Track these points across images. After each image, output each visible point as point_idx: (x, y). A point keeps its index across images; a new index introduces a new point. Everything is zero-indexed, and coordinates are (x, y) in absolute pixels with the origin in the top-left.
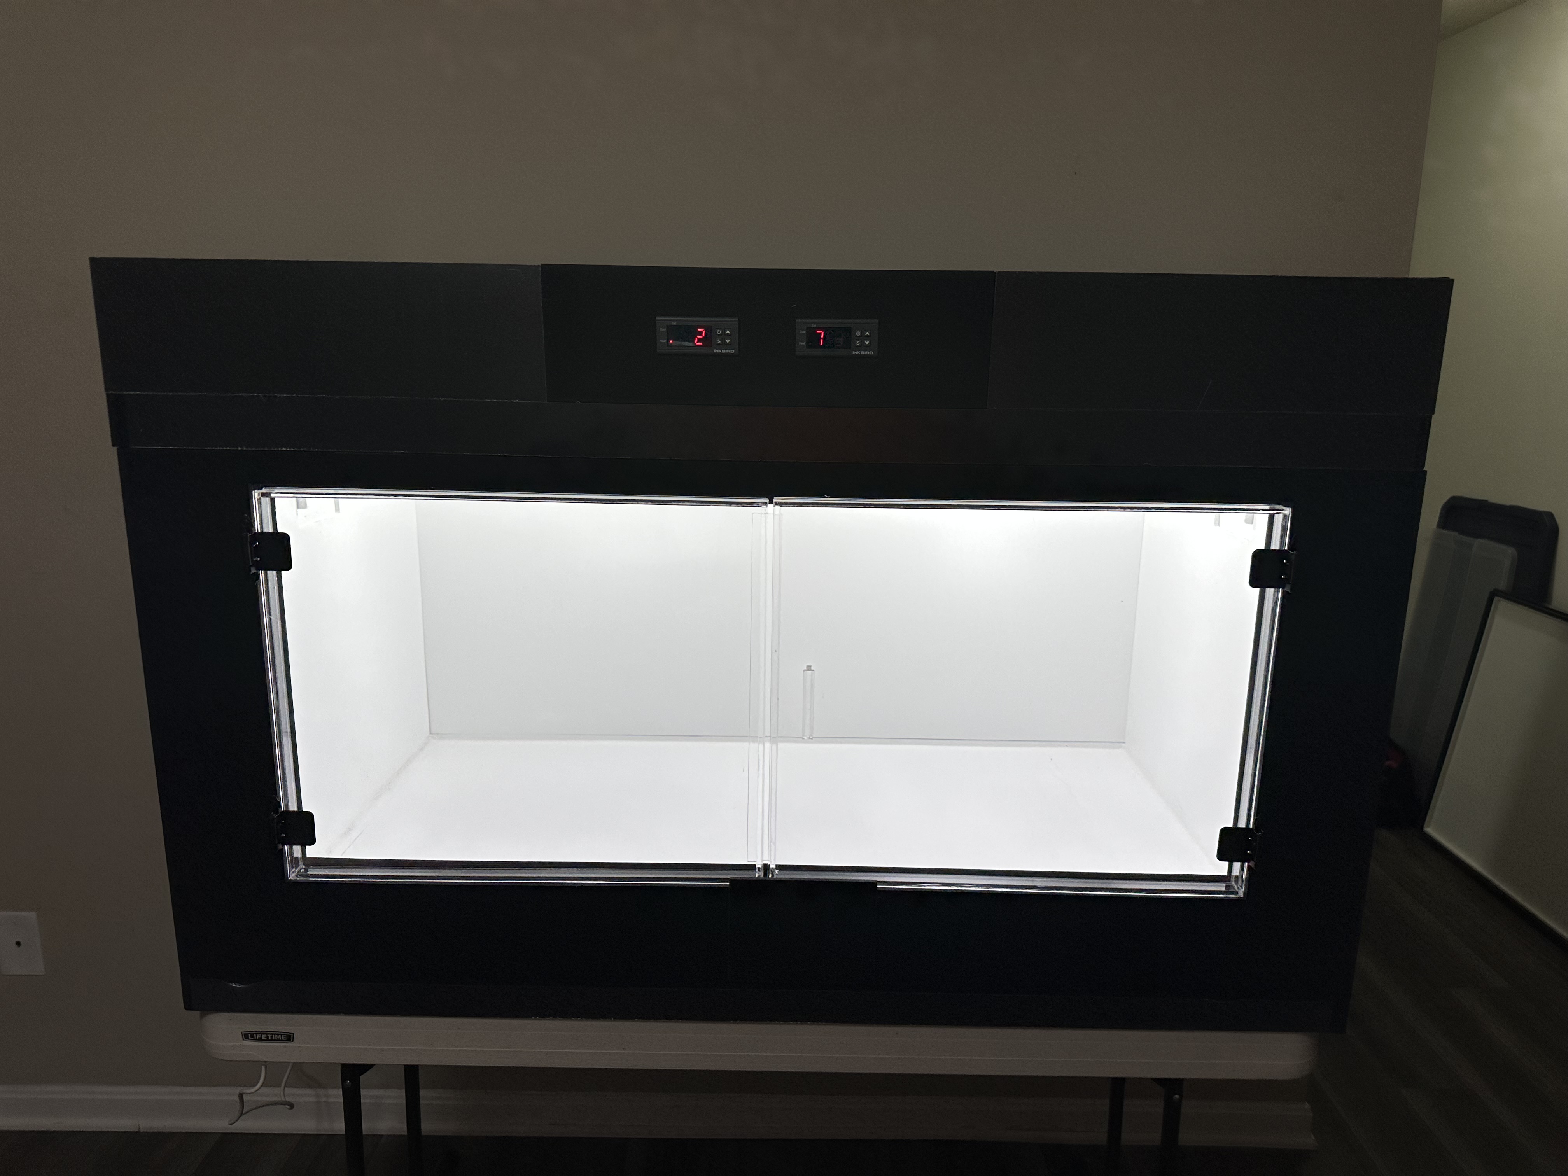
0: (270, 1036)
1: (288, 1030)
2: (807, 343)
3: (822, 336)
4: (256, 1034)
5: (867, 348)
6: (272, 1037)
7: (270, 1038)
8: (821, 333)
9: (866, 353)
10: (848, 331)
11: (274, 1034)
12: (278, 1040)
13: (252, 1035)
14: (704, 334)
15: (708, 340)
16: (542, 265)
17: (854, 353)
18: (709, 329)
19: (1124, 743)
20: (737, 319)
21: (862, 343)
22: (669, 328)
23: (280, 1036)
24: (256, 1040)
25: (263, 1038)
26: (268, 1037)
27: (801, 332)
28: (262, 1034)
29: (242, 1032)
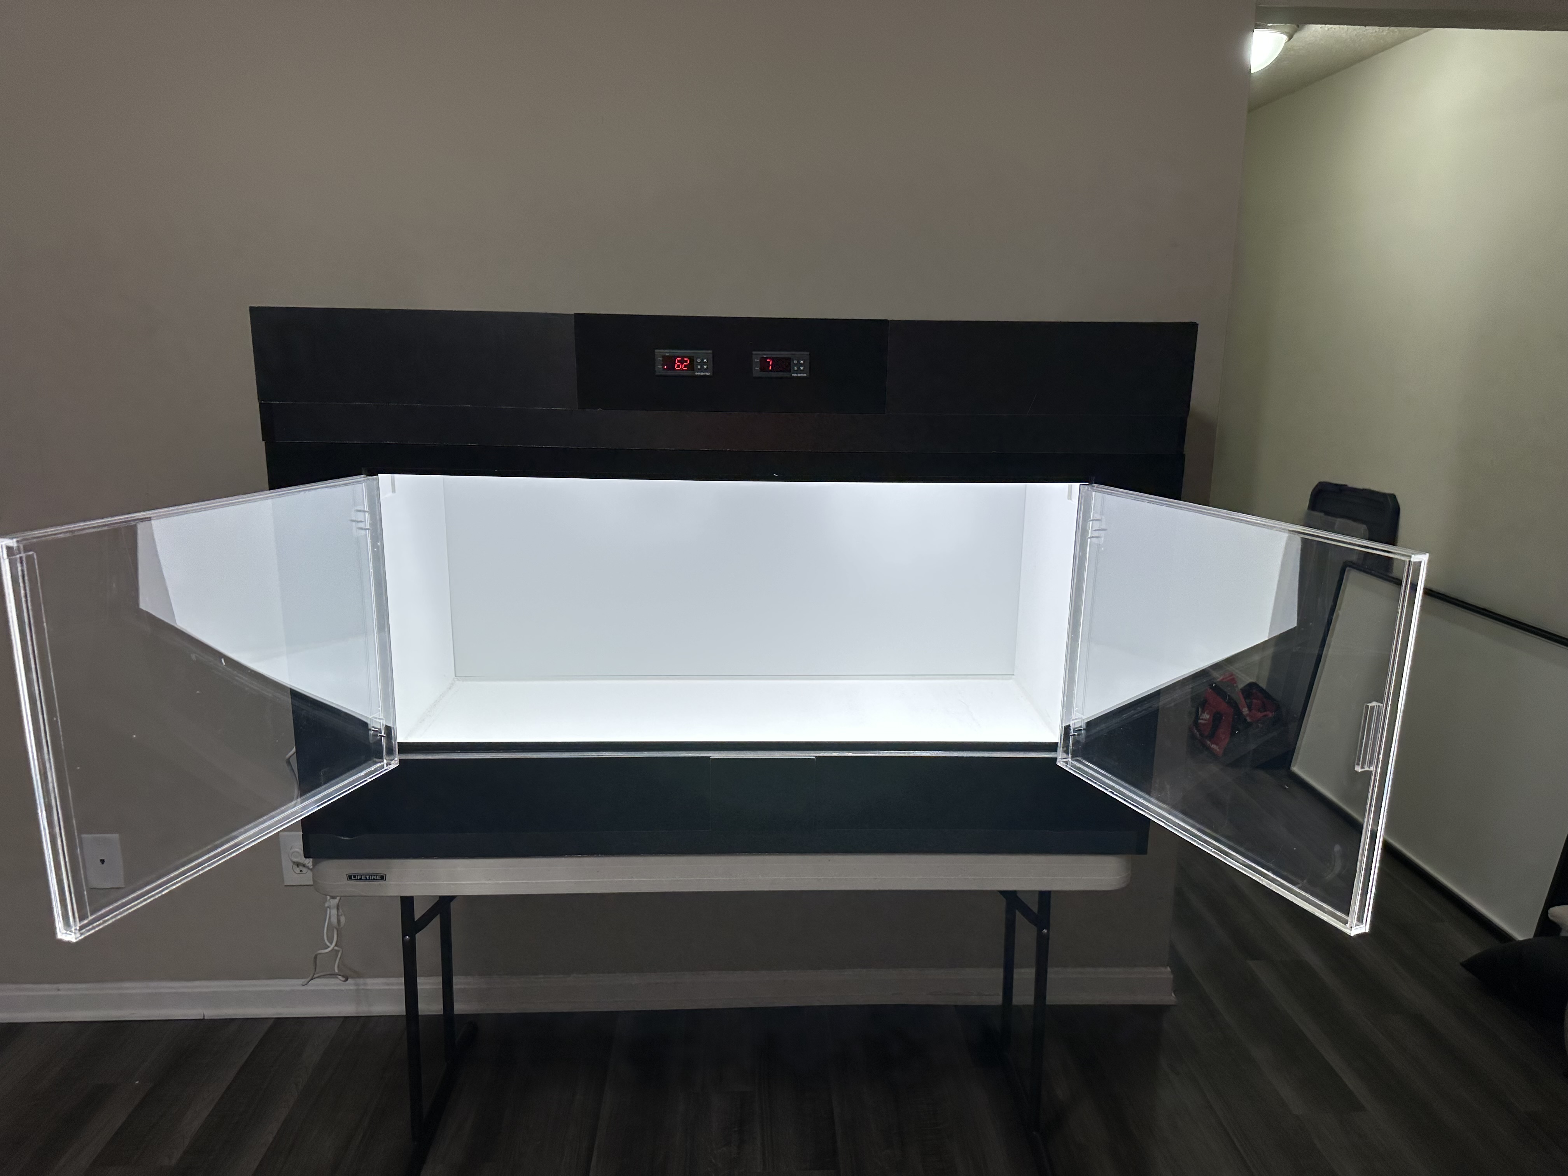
0: (368, 877)
1: (380, 871)
2: (761, 369)
3: (771, 363)
4: (358, 875)
5: (802, 372)
6: (369, 878)
7: (368, 878)
8: (769, 362)
9: (801, 375)
10: (789, 360)
11: (372, 875)
12: (374, 879)
13: (355, 877)
14: (688, 362)
15: (691, 367)
16: (575, 314)
17: (793, 375)
18: (692, 360)
19: (1014, 675)
20: (710, 352)
21: (799, 368)
22: (664, 357)
23: (375, 876)
24: (358, 879)
25: (363, 878)
26: (366, 878)
27: (756, 360)
28: (362, 875)
29: (347, 875)
